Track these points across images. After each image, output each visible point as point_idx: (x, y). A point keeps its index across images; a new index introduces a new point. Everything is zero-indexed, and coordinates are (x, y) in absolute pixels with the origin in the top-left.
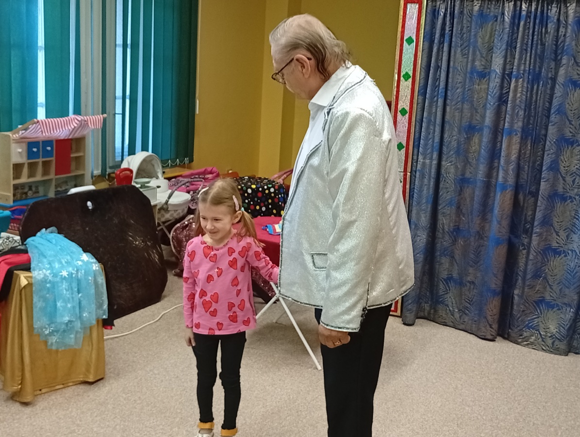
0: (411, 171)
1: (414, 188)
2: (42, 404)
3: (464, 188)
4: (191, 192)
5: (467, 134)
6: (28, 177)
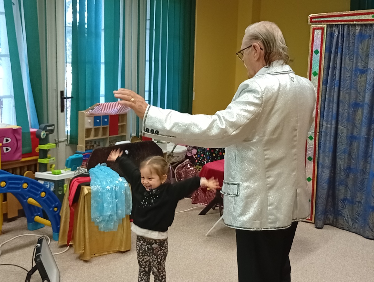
0: (319, 131)
1: (321, 143)
2: (95, 262)
3: (353, 142)
5: (353, 109)
6: (94, 136)
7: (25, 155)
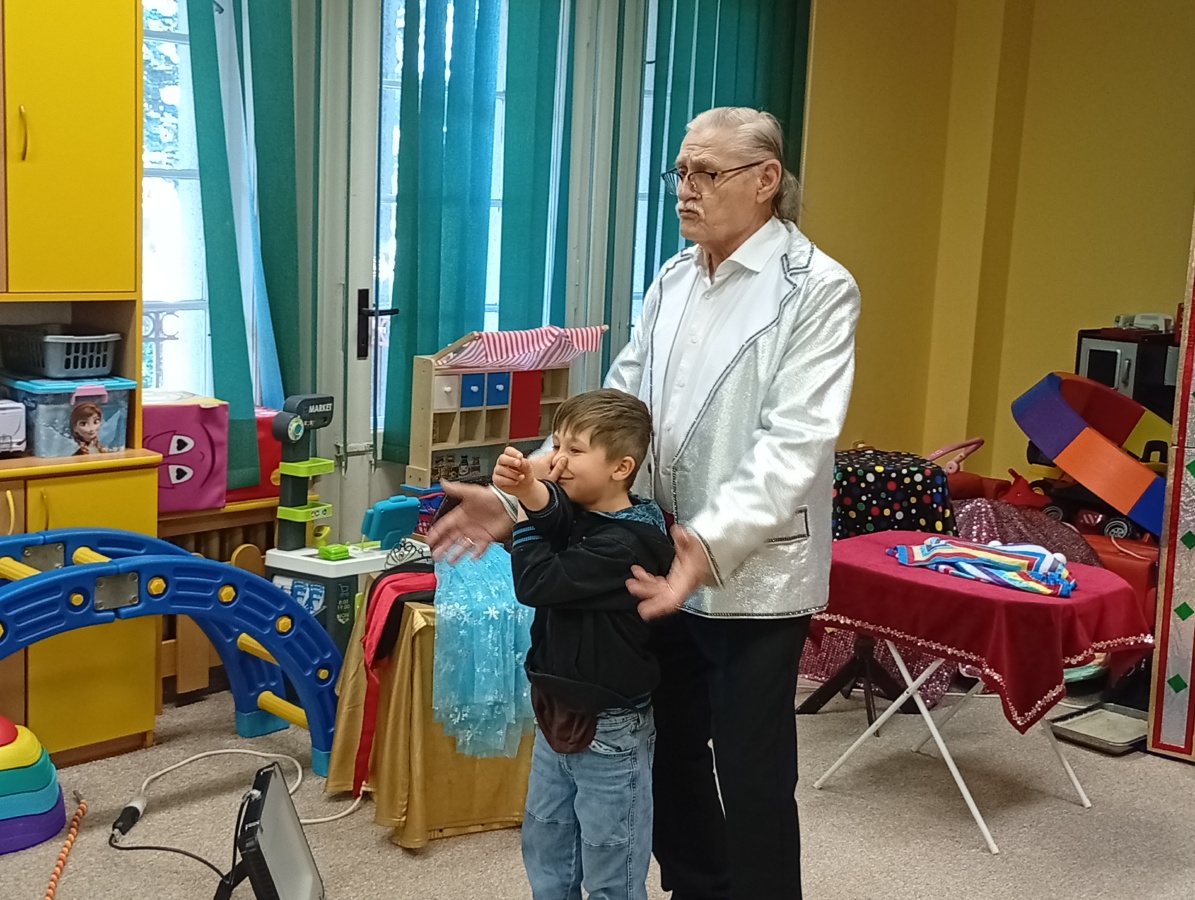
6: (461, 440)
7: (236, 493)
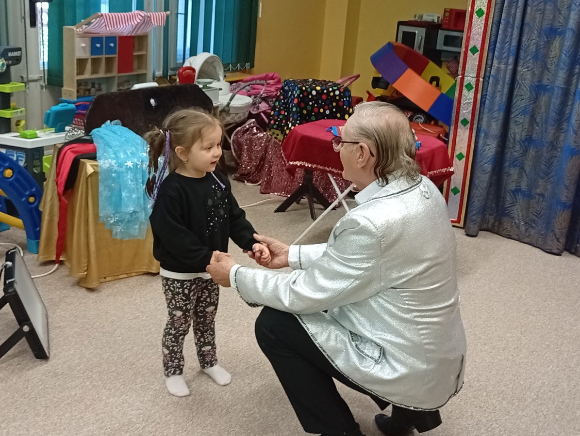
0: (484, 77)
1: (486, 95)
2: (107, 290)
3: (540, 95)
4: (253, 97)
5: (547, 38)
6: (92, 73)
